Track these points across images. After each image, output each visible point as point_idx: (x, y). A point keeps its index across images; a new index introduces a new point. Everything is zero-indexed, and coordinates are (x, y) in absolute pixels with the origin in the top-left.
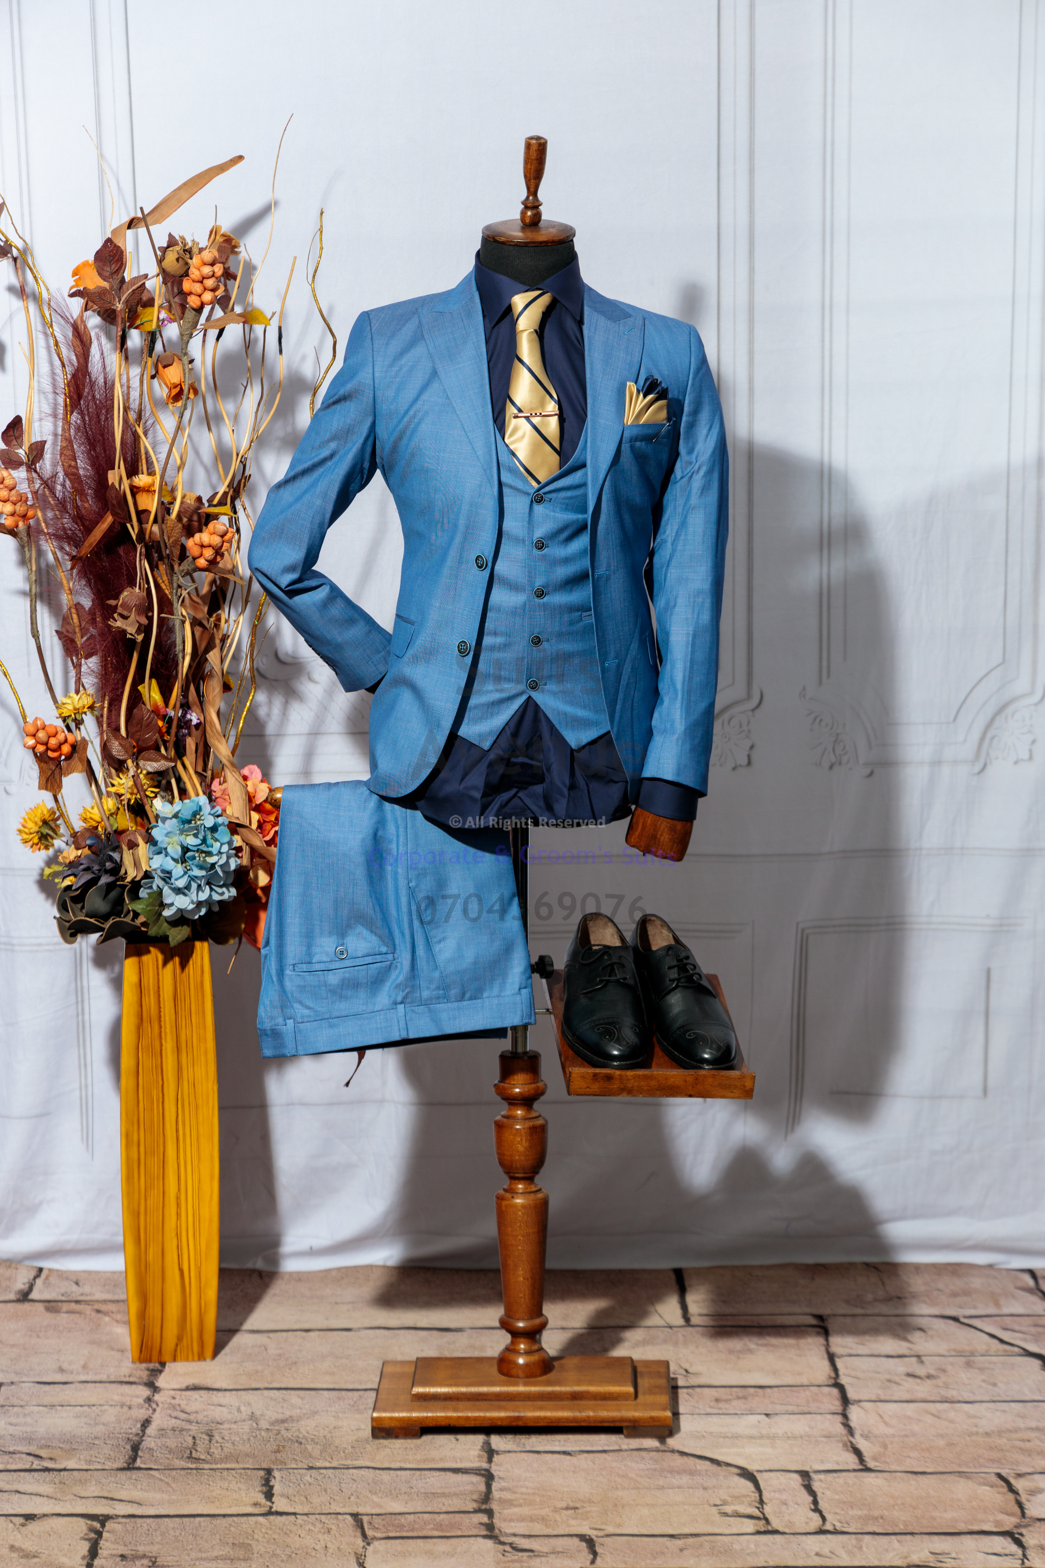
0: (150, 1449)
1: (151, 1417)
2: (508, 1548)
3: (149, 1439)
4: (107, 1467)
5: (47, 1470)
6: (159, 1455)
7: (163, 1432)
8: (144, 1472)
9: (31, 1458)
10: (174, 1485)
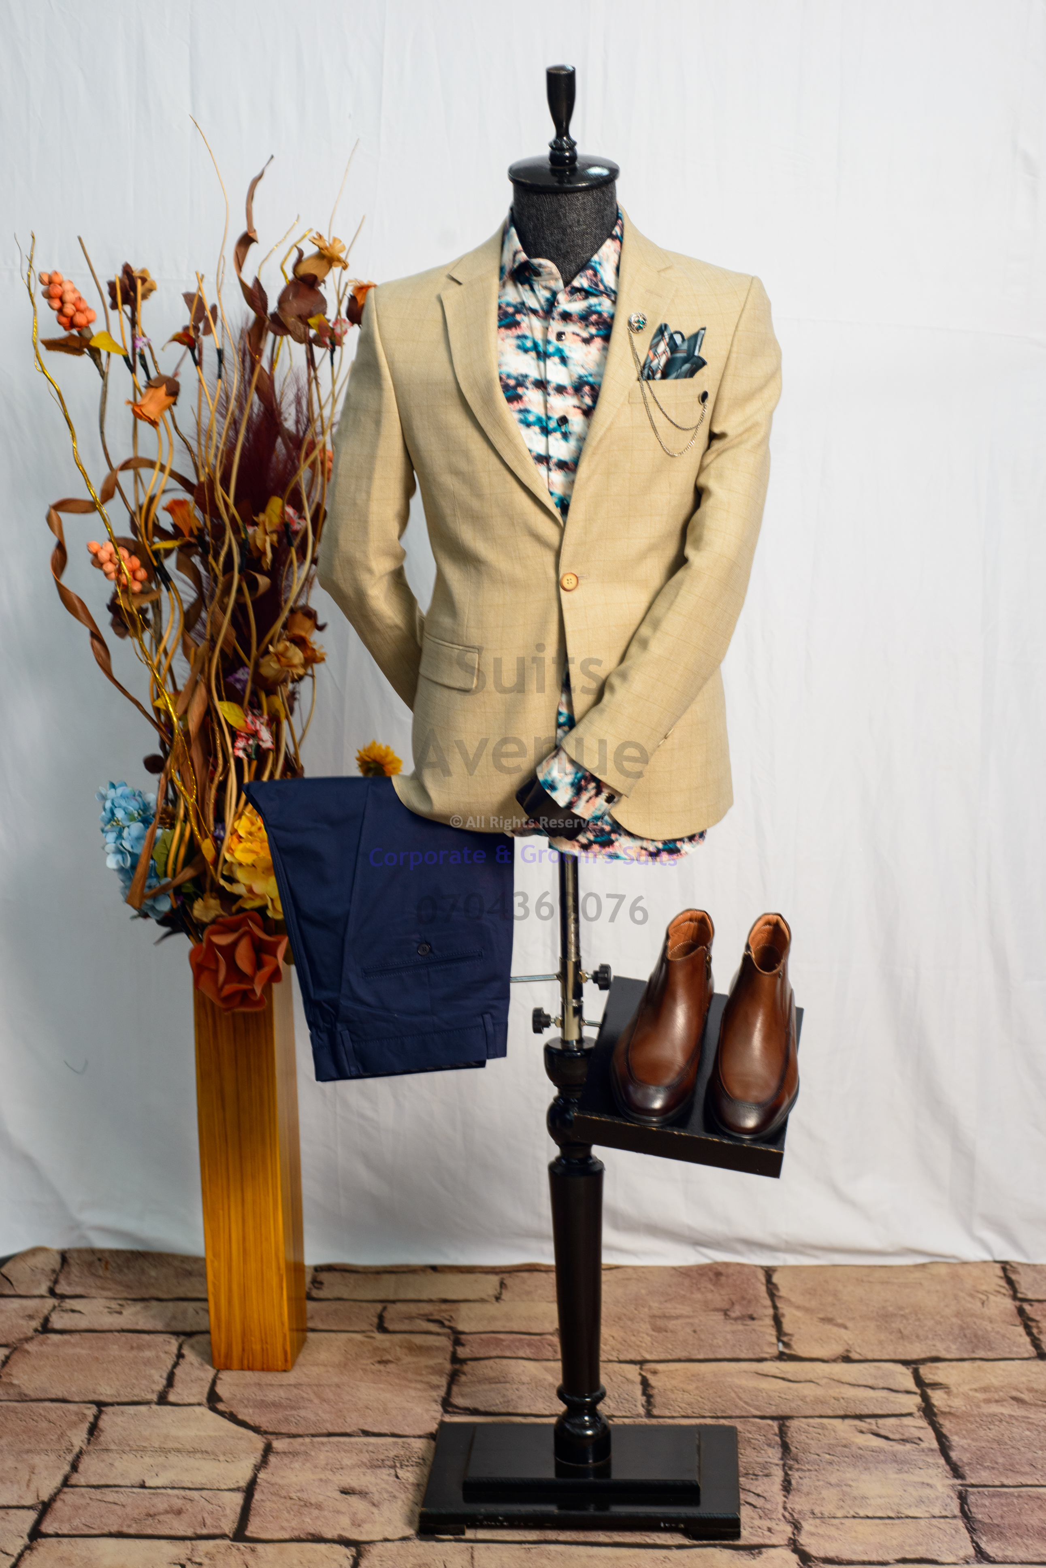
0: (769, 1445)
1: (785, 1496)
2: (447, 1323)
3: (777, 1461)
4: (803, 1420)
5: (860, 1417)
6: (759, 1437)
7: (766, 1471)
8: (767, 1415)
9: (882, 1432)
10: (733, 1395)
